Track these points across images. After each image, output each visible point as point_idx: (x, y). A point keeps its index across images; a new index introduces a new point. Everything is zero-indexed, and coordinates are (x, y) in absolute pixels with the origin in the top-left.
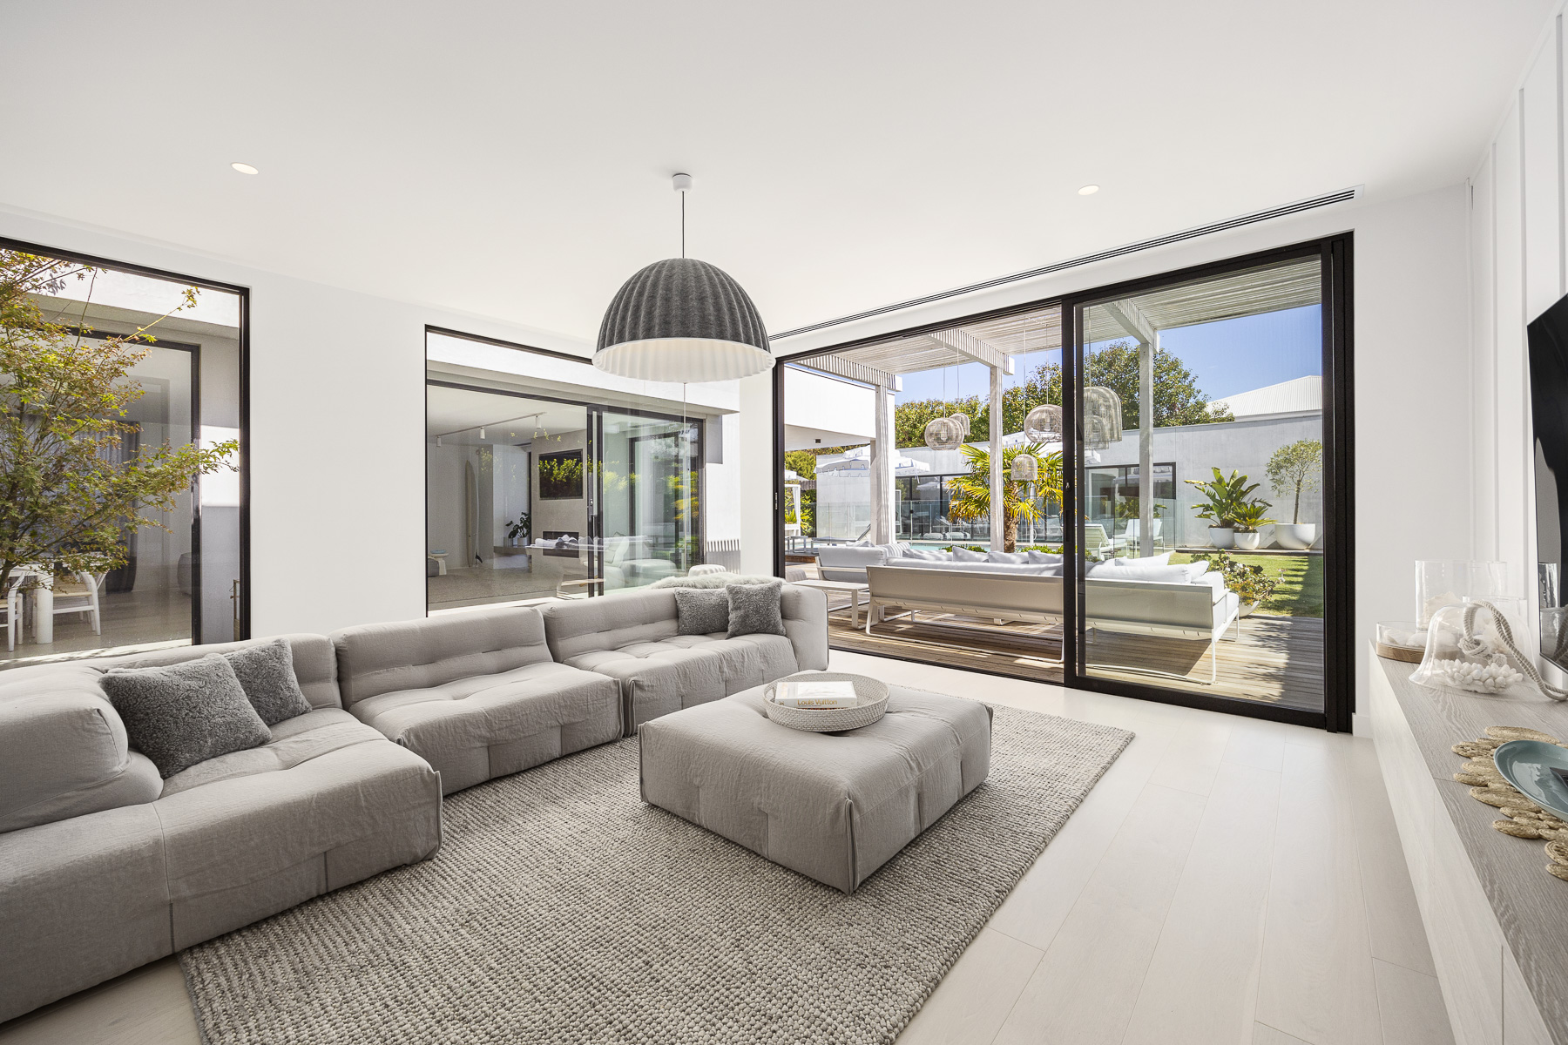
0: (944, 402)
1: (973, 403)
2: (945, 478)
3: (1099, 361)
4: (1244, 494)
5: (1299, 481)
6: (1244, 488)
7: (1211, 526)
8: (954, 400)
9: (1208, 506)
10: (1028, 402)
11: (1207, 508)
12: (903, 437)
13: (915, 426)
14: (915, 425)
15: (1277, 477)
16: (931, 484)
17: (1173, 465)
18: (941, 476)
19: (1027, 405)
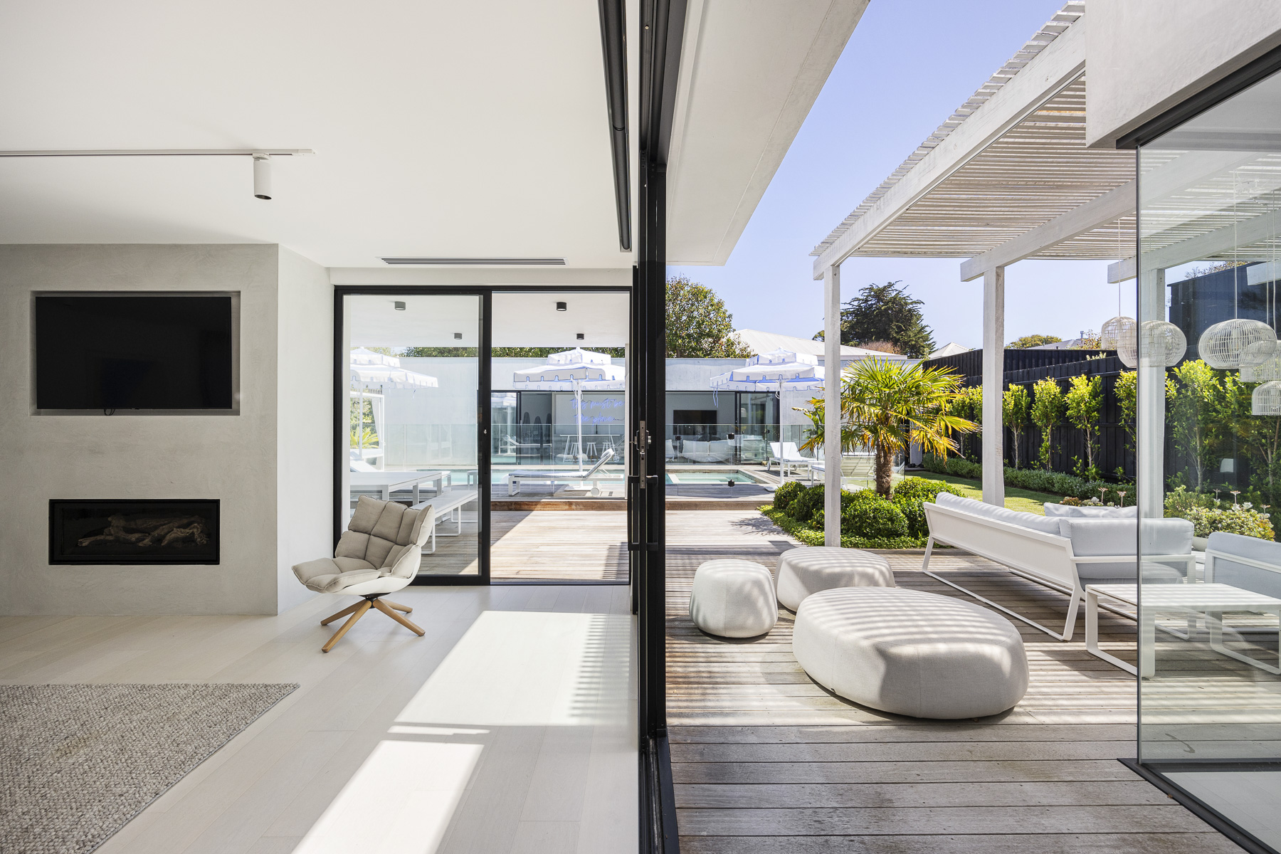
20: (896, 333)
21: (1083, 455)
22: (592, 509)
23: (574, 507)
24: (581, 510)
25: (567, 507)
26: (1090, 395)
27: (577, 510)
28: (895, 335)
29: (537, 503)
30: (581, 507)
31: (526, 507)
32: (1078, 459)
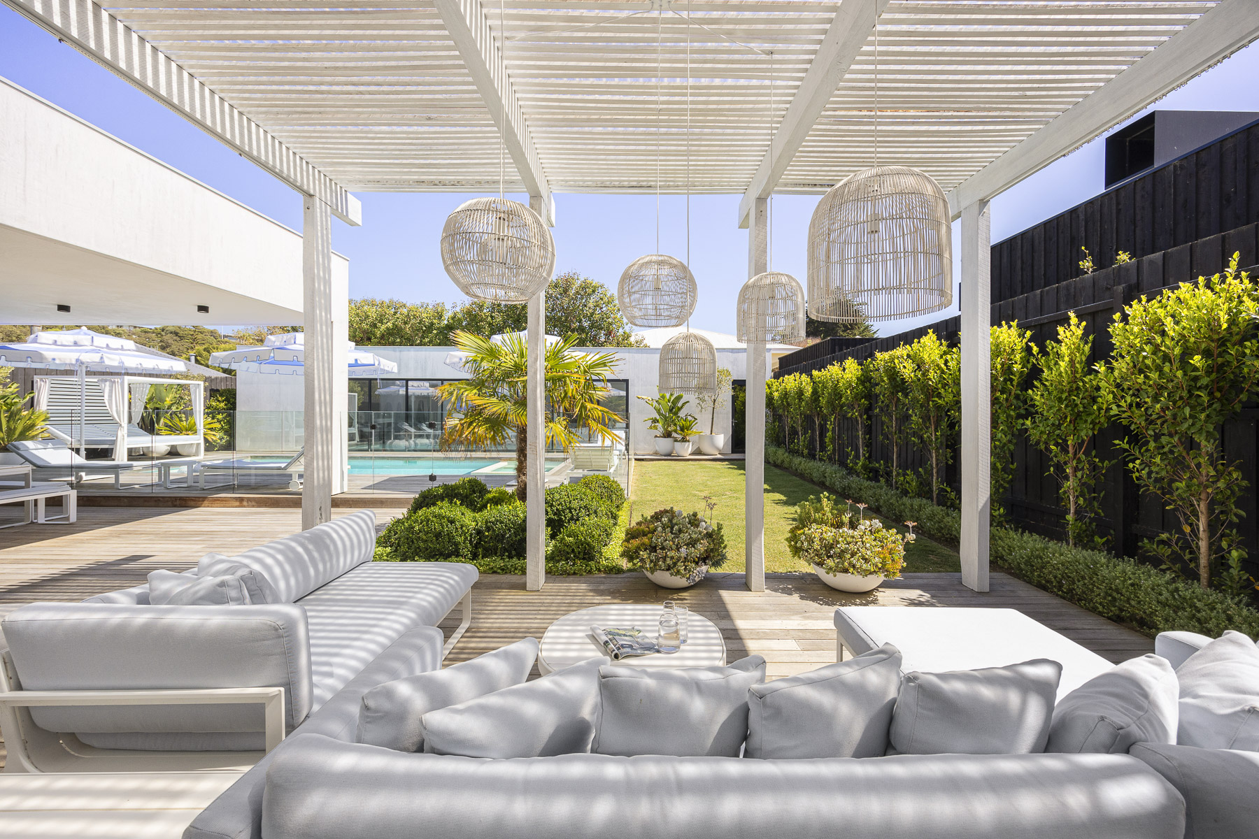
0: (408, 305)
1: (439, 310)
2: (410, 383)
3: (556, 286)
4: (680, 409)
5: (715, 400)
6: (680, 405)
7: (656, 436)
8: (419, 303)
9: (656, 419)
10: (493, 314)
11: (655, 421)
12: (361, 335)
13: (375, 326)
14: (375, 324)
15: (701, 396)
16: (393, 389)
17: (627, 381)
18: (407, 380)
19: (492, 317)
20: (843, 331)
21: (854, 446)
22: (266, 506)
23: (245, 503)
24: (253, 506)
25: (238, 504)
26: (858, 378)
27: (248, 506)
28: (841, 333)
29: (204, 499)
30: (254, 503)
31: (192, 503)
32: (851, 451)
